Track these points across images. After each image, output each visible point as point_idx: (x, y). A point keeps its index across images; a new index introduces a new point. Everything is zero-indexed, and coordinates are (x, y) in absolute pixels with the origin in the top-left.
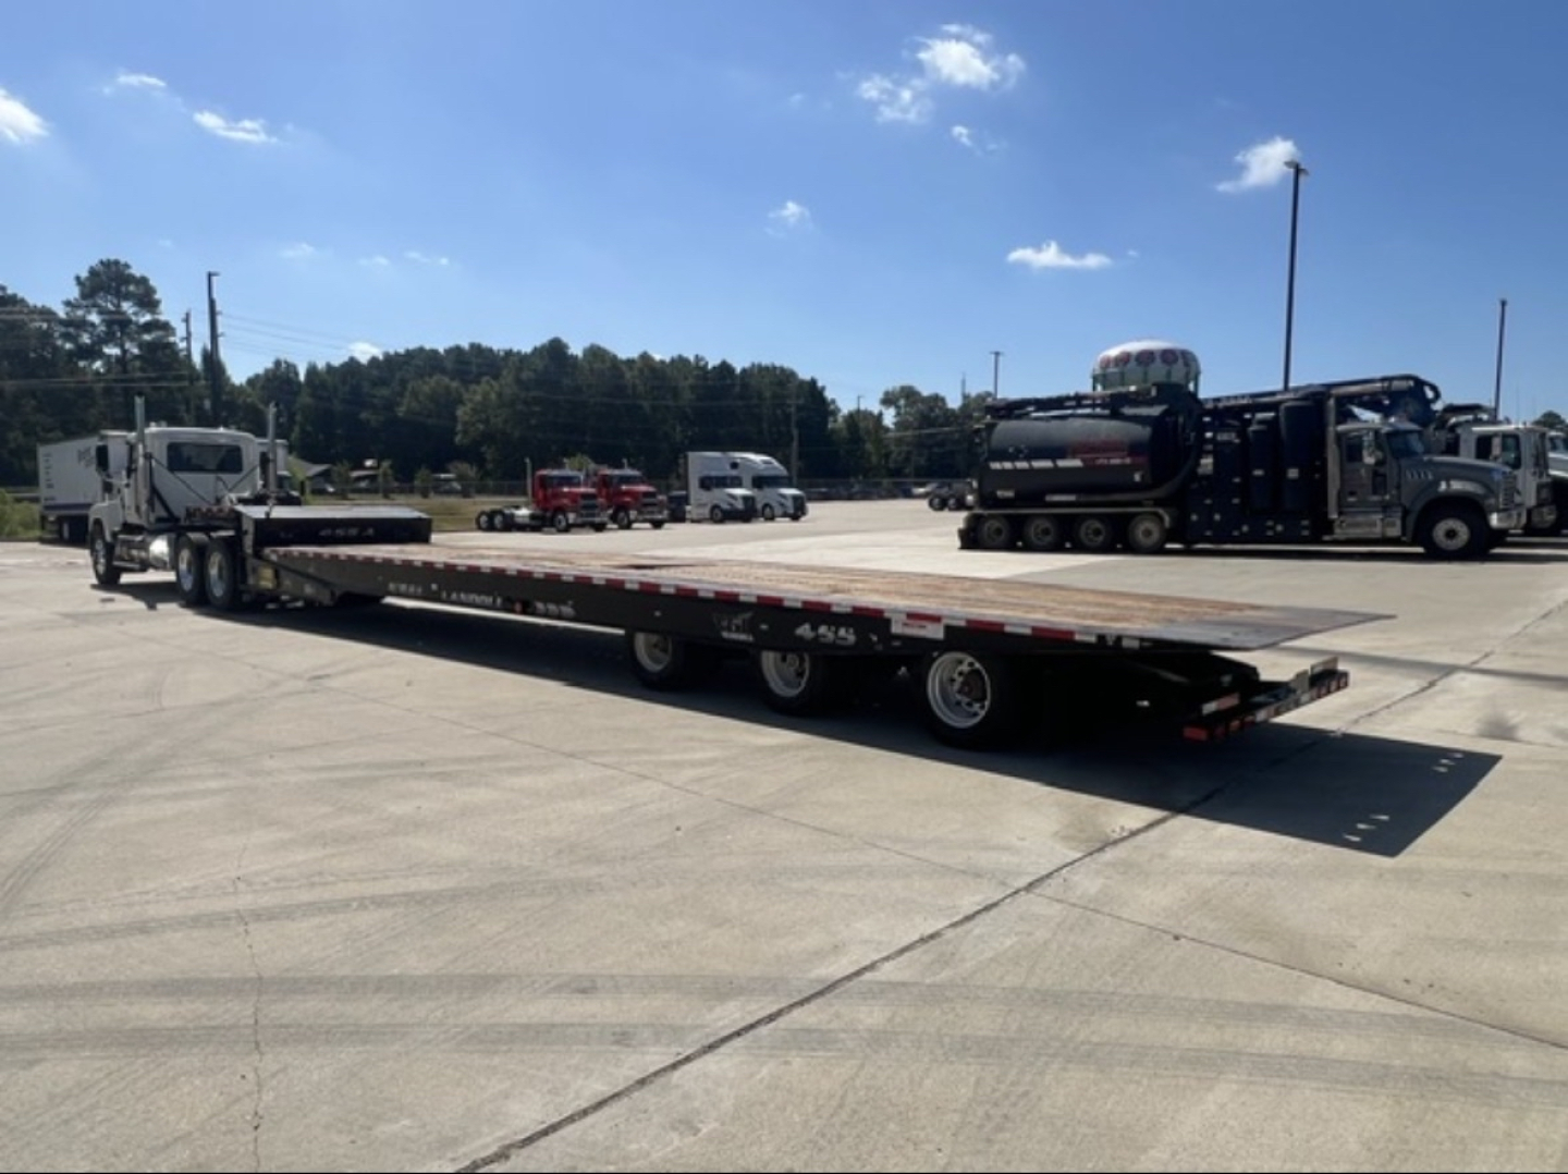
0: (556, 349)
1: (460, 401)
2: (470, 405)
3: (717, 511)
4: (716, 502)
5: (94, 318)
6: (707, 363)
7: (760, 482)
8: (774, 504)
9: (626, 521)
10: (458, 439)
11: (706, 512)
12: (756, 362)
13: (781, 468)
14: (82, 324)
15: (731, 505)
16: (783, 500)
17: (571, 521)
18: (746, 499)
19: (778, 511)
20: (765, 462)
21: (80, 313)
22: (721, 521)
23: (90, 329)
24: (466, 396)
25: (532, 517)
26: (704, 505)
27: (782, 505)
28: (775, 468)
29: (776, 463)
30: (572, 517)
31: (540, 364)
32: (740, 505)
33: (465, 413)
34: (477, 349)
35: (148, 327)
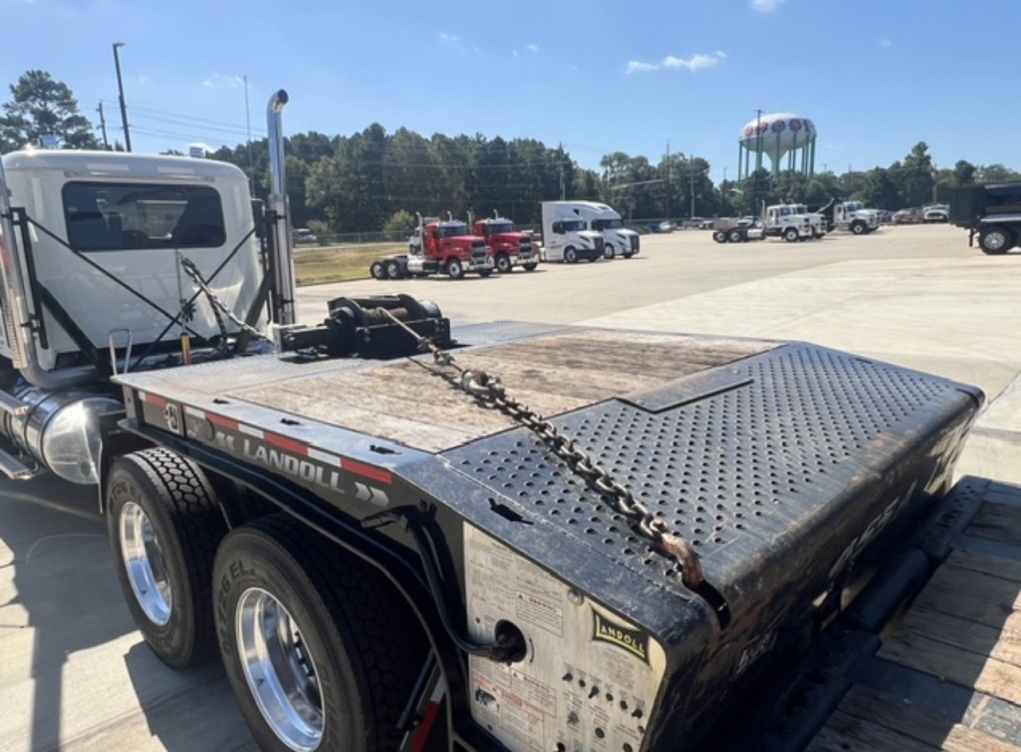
0: (376, 132)
1: (306, 174)
2: (315, 176)
3: (571, 252)
4: (569, 244)
5: (28, 117)
6: (485, 139)
7: (599, 225)
8: (613, 243)
9: (506, 266)
10: (307, 202)
11: (560, 253)
12: (517, 138)
13: (615, 213)
14: (19, 123)
15: (585, 246)
16: (622, 240)
17: (464, 268)
18: (596, 240)
19: (618, 250)
20: (602, 208)
21: (16, 114)
22: (575, 262)
23: (26, 127)
24: (311, 170)
25: (425, 266)
26: (559, 247)
27: (621, 244)
28: (610, 213)
29: (611, 210)
30: (465, 265)
31: (364, 143)
32: (592, 246)
33: (312, 182)
34: (314, 136)
35: (70, 123)
